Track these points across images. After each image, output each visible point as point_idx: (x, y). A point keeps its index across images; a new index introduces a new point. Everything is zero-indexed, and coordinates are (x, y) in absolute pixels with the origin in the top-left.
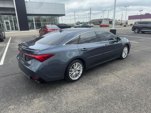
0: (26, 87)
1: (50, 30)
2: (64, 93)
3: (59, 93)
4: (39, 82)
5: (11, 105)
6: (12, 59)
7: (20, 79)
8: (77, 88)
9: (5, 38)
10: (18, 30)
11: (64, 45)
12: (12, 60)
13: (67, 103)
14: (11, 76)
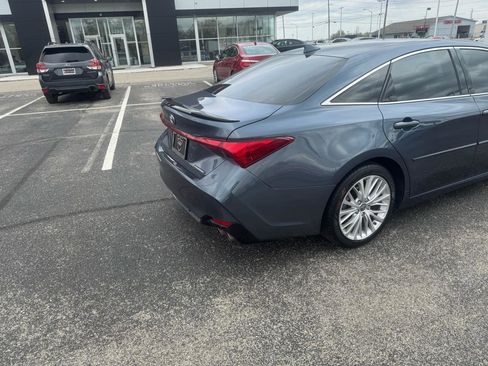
0: (185, 250)
1: (250, 59)
2: (319, 289)
3: (300, 284)
4: (230, 237)
5: (139, 309)
6: (138, 153)
7: (165, 221)
8: (370, 275)
9: (113, 88)
10: (150, 63)
11: (327, 102)
12: (139, 156)
13: (337, 329)
14: (136, 207)
